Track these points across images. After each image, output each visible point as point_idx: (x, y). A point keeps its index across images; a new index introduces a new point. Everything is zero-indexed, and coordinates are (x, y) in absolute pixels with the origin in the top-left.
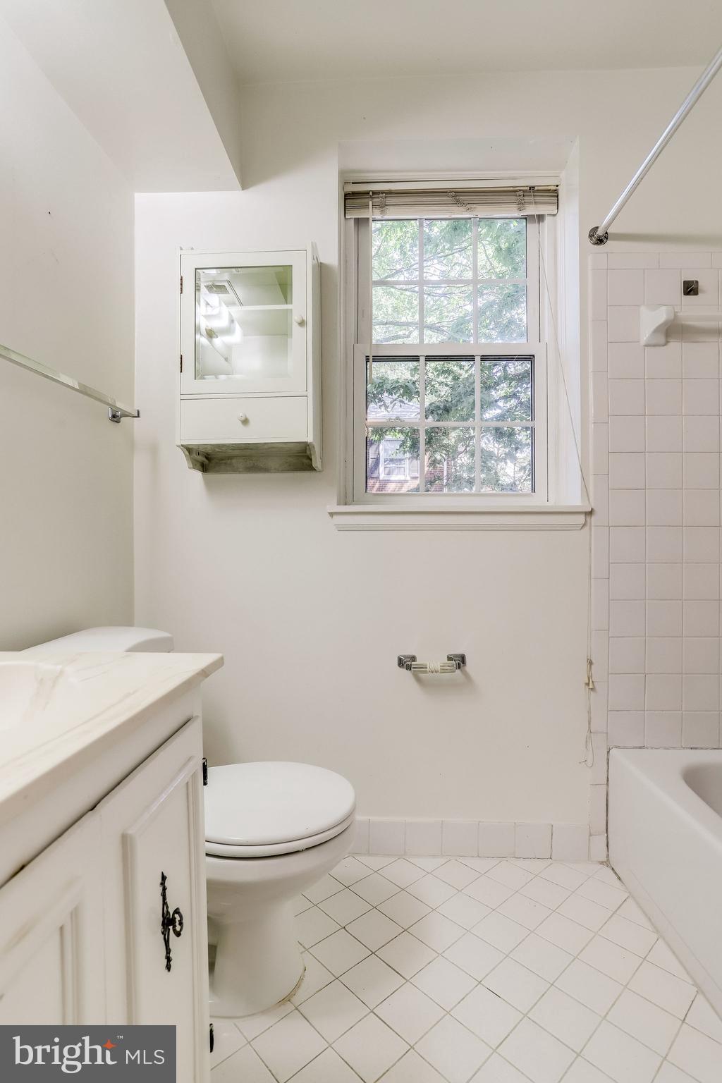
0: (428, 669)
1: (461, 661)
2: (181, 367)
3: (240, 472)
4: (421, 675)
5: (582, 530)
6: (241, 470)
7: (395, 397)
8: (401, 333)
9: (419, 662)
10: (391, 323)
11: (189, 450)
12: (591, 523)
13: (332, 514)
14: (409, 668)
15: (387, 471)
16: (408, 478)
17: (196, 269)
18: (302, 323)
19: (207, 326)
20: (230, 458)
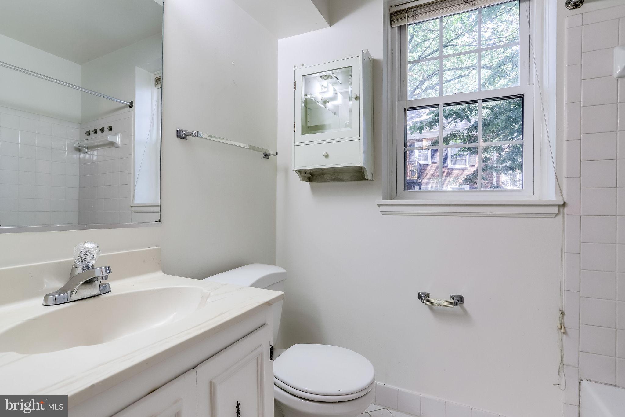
0: (435, 303)
1: (459, 300)
2: (295, 129)
3: (328, 182)
4: (433, 307)
5: (557, 218)
6: (329, 181)
7: (450, 120)
8: (463, 74)
9: (432, 298)
10: (456, 68)
11: (300, 172)
12: (563, 213)
13: (379, 205)
14: (423, 301)
15: (453, 163)
16: (468, 166)
17: (302, 76)
18: (357, 98)
19: (322, 98)
20: (323, 174)
